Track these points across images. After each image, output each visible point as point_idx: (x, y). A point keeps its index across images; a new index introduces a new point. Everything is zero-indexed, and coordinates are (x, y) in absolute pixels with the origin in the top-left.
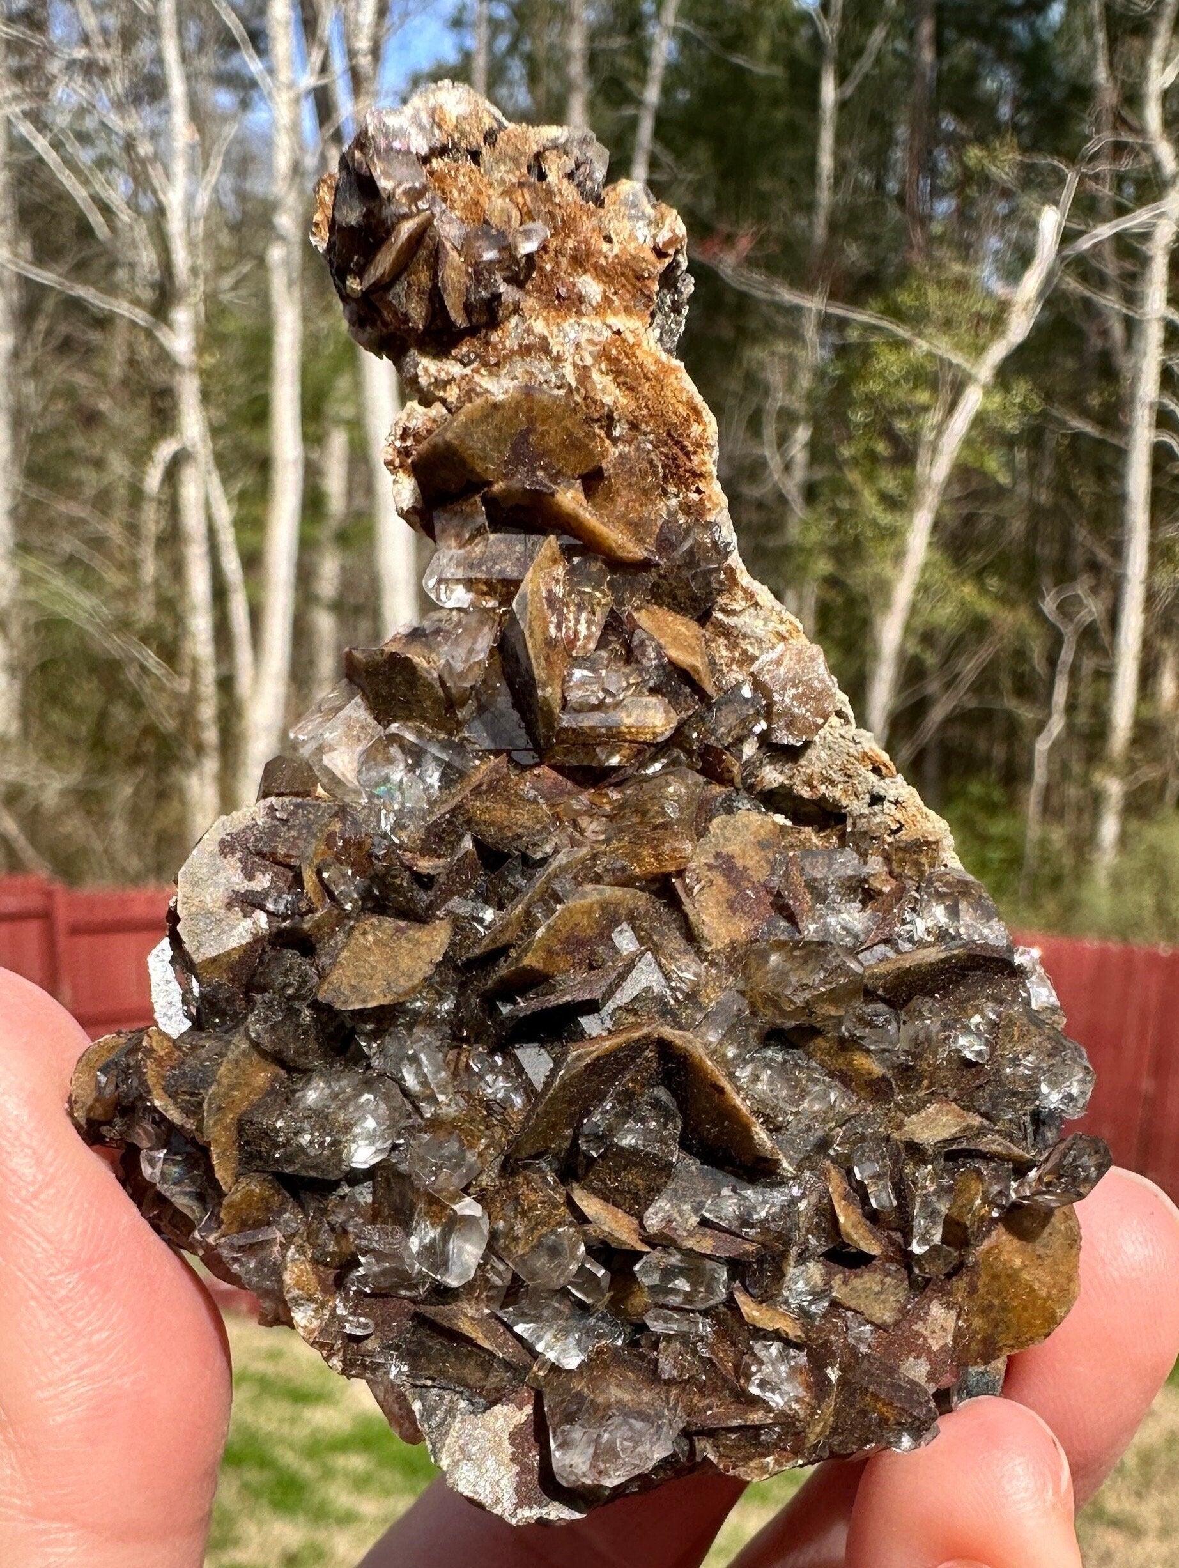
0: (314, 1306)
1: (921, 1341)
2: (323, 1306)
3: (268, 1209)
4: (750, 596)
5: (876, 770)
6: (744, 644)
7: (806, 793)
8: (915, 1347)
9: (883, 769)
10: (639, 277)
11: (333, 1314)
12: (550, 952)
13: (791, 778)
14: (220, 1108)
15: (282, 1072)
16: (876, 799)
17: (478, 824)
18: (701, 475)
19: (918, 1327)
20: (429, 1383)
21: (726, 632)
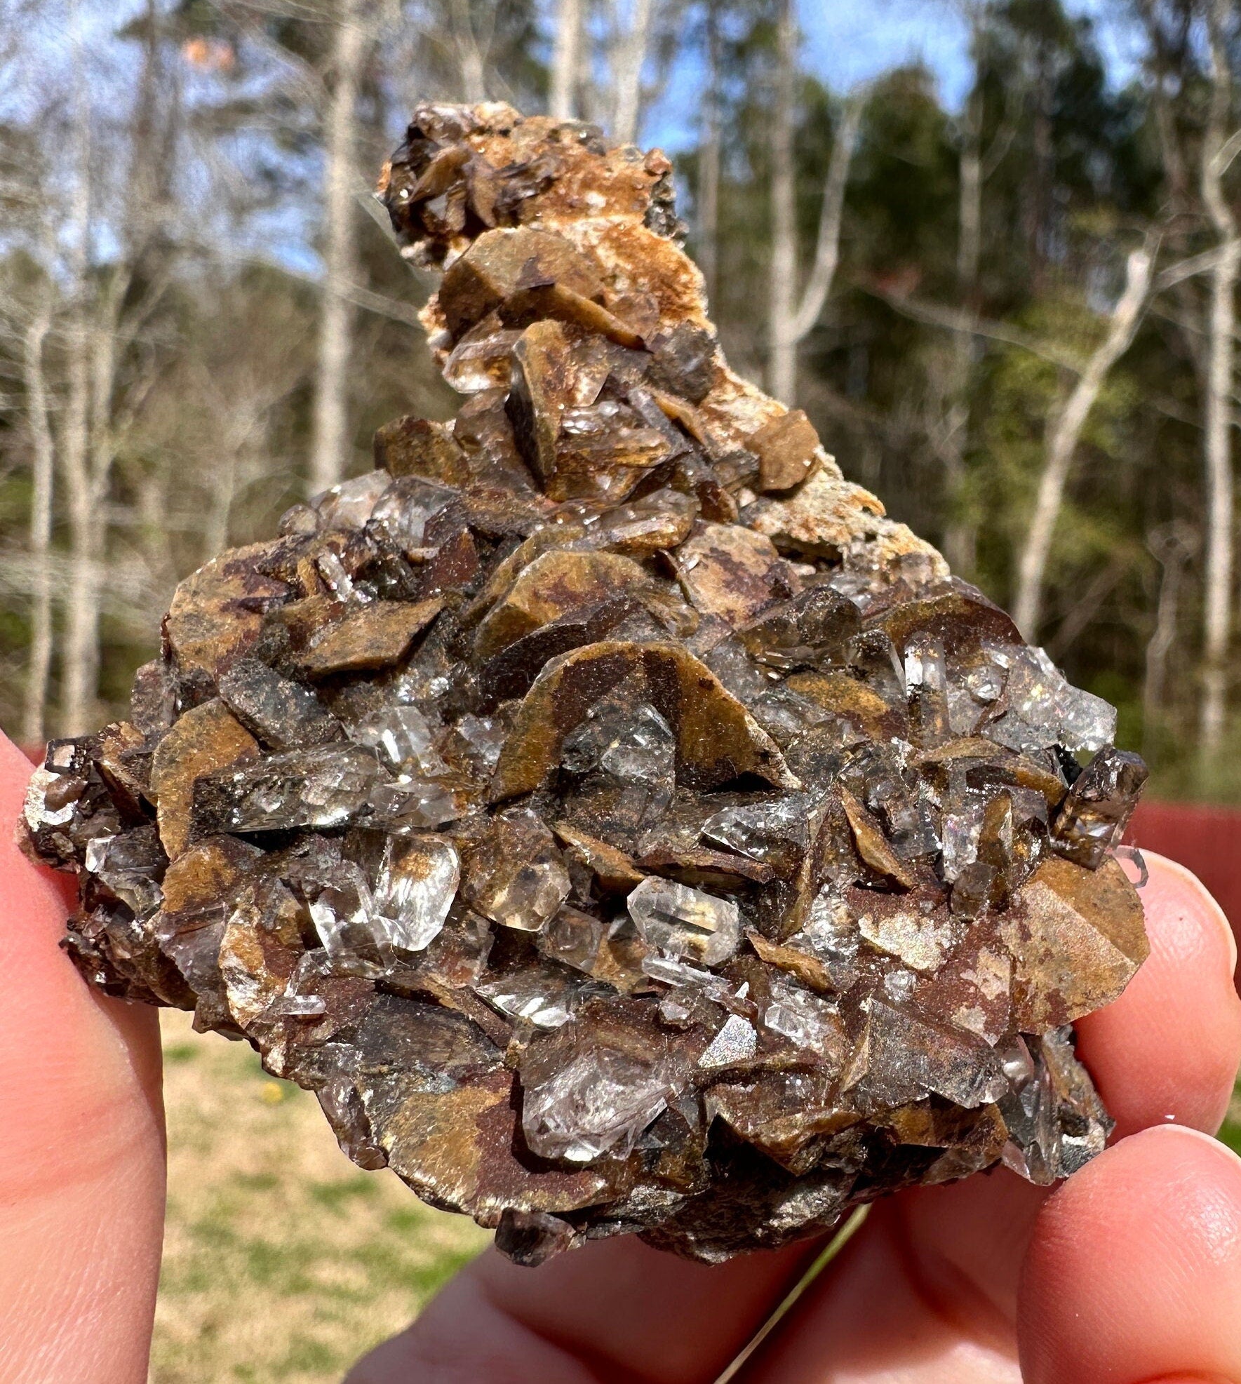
0: (256, 986)
1: (972, 990)
2: (266, 988)
3: (219, 885)
4: (738, 388)
5: (866, 510)
6: (736, 424)
7: (804, 536)
8: (965, 995)
9: (872, 507)
10: (634, 189)
11: (280, 998)
12: (536, 595)
13: (787, 522)
14: (172, 761)
15: (256, 748)
16: (871, 537)
17: (474, 514)
18: (692, 309)
19: (967, 975)
20: (385, 1069)
21: (720, 416)
